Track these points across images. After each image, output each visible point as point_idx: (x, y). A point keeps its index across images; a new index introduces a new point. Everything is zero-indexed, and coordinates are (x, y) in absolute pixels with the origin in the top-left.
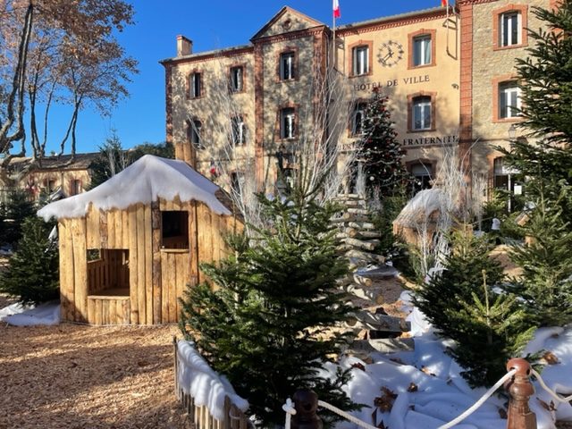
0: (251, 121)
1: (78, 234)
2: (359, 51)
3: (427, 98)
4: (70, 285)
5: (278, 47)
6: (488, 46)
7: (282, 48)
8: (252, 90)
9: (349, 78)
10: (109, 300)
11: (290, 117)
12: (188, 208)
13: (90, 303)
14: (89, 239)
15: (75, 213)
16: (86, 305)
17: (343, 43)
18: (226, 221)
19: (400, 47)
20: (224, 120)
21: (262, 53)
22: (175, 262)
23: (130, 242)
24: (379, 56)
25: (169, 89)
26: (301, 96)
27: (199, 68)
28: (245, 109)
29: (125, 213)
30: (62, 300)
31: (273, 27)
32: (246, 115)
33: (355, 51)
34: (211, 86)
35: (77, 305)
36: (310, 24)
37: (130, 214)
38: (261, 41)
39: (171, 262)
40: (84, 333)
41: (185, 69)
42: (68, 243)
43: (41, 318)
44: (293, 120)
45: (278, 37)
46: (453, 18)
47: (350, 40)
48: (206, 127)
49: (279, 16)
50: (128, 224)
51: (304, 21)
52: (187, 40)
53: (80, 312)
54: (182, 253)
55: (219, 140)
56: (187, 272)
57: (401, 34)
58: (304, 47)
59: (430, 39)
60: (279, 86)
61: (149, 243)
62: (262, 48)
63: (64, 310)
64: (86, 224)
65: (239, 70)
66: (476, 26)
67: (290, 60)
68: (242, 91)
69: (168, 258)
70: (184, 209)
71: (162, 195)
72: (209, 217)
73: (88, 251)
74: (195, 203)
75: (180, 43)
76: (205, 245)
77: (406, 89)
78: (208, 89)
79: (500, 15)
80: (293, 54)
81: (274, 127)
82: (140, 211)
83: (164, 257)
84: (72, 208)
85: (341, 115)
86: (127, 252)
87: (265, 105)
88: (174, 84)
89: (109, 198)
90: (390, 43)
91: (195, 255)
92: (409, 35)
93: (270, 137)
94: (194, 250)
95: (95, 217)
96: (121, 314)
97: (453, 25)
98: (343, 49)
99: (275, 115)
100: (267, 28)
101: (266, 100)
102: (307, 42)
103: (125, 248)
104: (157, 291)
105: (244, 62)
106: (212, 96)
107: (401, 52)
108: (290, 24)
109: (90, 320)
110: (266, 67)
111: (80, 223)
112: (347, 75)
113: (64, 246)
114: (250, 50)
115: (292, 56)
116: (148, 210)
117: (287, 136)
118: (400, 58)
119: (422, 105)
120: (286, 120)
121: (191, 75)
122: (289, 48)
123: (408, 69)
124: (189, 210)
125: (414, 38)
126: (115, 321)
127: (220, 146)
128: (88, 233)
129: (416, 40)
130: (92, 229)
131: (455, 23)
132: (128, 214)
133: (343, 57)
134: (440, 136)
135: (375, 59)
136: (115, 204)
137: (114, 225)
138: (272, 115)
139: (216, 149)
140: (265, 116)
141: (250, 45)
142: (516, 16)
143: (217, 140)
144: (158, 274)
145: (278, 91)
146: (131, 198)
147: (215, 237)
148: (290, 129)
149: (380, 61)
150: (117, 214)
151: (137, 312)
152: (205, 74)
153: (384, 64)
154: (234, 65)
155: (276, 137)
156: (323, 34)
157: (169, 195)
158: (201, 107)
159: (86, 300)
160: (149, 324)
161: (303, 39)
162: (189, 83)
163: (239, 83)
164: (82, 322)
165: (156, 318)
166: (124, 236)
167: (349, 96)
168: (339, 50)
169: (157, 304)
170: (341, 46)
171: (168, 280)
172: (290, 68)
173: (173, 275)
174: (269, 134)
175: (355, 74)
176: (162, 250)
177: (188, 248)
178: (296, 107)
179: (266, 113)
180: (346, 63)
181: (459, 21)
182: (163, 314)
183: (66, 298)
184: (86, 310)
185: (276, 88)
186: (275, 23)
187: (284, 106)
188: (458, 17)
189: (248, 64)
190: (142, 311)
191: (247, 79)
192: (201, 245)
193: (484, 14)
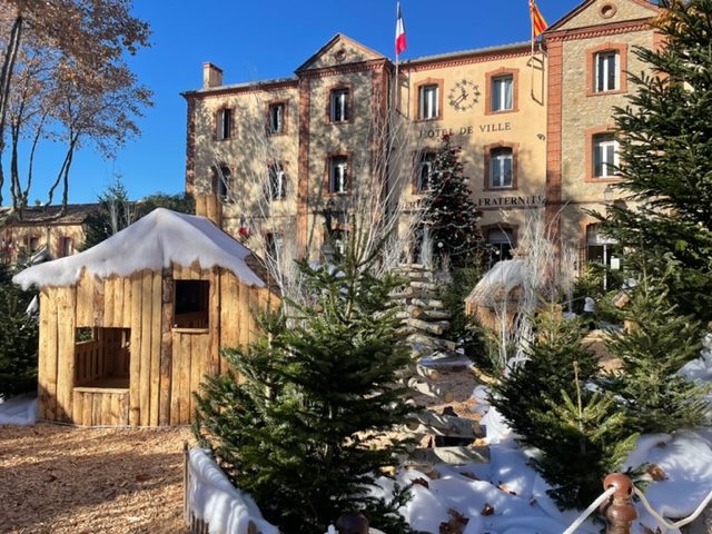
0: (293, 170)
1: (65, 307)
2: (426, 91)
3: (508, 150)
4: (51, 374)
5: (328, 82)
6: (580, 90)
7: (334, 83)
8: (295, 133)
9: (416, 122)
10: (101, 394)
11: (342, 167)
12: (211, 277)
13: (77, 397)
14: (79, 315)
15: (62, 280)
16: (71, 400)
17: (407, 80)
18: (257, 294)
19: (476, 88)
20: (259, 168)
21: (308, 89)
22: (190, 345)
23: (133, 318)
24: (450, 97)
25: (192, 127)
26: (355, 142)
27: (230, 103)
28: (286, 156)
29: (127, 282)
30: (40, 392)
31: (323, 58)
32: (288, 163)
33: (422, 90)
34: (244, 125)
35: (59, 398)
36: (369, 56)
37: (135, 283)
38: (307, 74)
39: (185, 345)
40: (68, 436)
41: (212, 104)
42: (52, 318)
43: (10, 415)
44: (345, 171)
45: (329, 70)
46: (540, 57)
47: (416, 77)
48: (235, 175)
49: (331, 44)
50: (131, 295)
51: (361, 52)
52: (216, 69)
53: (63, 409)
54: (199, 334)
55: (253, 192)
56: (204, 358)
57: (478, 72)
58: (361, 82)
59: (511, 79)
60: (329, 129)
61: (157, 320)
62: (309, 82)
63: (42, 406)
64: (76, 294)
65: (280, 108)
66: (565, 66)
67: (343, 98)
68: (283, 133)
69: (181, 339)
70: (204, 278)
71: (177, 259)
72: (236, 289)
73: (77, 329)
74: (218, 270)
75: (207, 72)
76: (230, 324)
77: (482, 138)
78: (240, 129)
79: (595, 55)
80: (346, 91)
81: (321, 178)
82: (147, 280)
83: (176, 338)
84: (59, 273)
85: (404, 166)
86: (128, 331)
87: (311, 151)
88: (197, 121)
89: (108, 262)
90: (464, 82)
91: (216, 336)
92: (487, 74)
93: (316, 190)
94: (215, 330)
95: (88, 285)
96: (116, 412)
97: (539, 65)
98: (408, 87)
99: (323, 164)
100: (315, 58)
101: (312, 145)
102: (365, 78)
103: (125, 326)
104: (165, 382)
105: (287, 97)
106: (245, 137)
107: (477, 94)
108: (343, 55)
109: (75, 419)
110: (313, 105)
111: (69, 292)
112: (412, 118)
113: (45, 322)
114: (294, 84)
115: (346, 94)
116: (158, 278)
117: (337, 189)
118: (475, 101)
119: (501, 158)
120: (337, 170)
121: (220, 111)
122: (342, 83)
123: (486, 114)
124: (211, 280)
125: (493, 77)
126: (109, 421)
127: (253, 199)
128: (79, 306)
129: (495, 80)
130: (84, 301)
131: (542, 62)
132: (131, 282)
133: (407, 97)
134: (522, 196)
135: (446, 101)
136: (115, 270)
137: (113, 296)
138: (319, 163)
139: (248, 204)
140: (311, 164)
141: (294, 77)
142: (614, 57)
143: (250, 192)
144: (168, 360)
145: (327, 135)
146: (136, 262)
147: (242, 314)
148: (342, 181)
149: (452, 103)
150: (117, 283)
151: (138, 409)
152: (237, 110)
153: (457, 107)
154: (274, 101)
155: (324, 191)
156: (384, 68)
157: (186, 260)
158: (231, 151)
159: (71, 393)
160: (154, 425)
161: (360, 74)
162: (216, 121)
163: (279, 124)
164: (65, 421)
165: (163, 417)
166: (124, 312)
167: (414, 144)
168: (403, 88)
169: (164, 399)
170: (405, 83)
171: (181, 369)
172: (342, 108)
173: (187, 363)
174: (315, 186)
175: (422, 118)
176: (173, 330)
177: (208, 327)
178: (349, 155)
179: (312, 160)
180: (412, 104)
181: (546, 59)
182: (172, 414)
183: (45, 390)
184: (70, 406)
185: (325, 131)
186: (325, 52)
187: (335, 154)
188: (544, 55)
189: (291, 101)
190: (144, 408)
191: (290, 118)
192: (225, 324)
193: (576, 53)
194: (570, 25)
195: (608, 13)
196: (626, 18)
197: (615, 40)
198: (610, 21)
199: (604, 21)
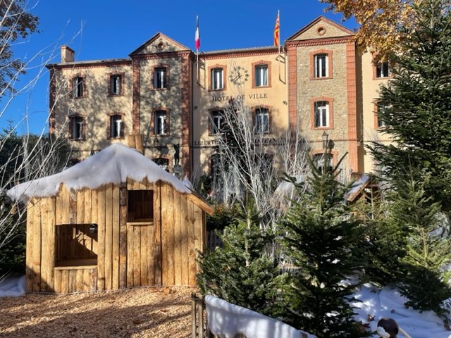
0: (128, 119)
1: (47, 212)
2: (215, 72)
3: (265, 110)
4: (37, 259)
5: (152, 63)
6: (307, 76)
7: (156, 64)
8: (129, 95)
9: (209, 91)
10: (76, 270)
11: (162, 118)
13: (57, 274)
14: (58, 216)
15: (45, 193)
16: (53, 276)
17: (204, 64)
18: (186, 198)
19: (246, 72)
20: (104, 117)
21: (139, 66)
22: (140, 233)
23: (99, 216)
24: (231, 77)
25: (53, 89)
26: (171, 102)
27: (82, 74)
28: (123, 110)
29: (94, 193)
30: (28, 272)
31: (148, 47)
32: (124, 114)
33: (213, 72)
34: (92, 89)
35: (43, 276)
36: (179, 48)
37: (100, 193)
38: (138, 57)
39: (136, 233)
41: (68, 74)
42: (37, 220)
43: (6, 290)
44: (165, 120)
45: (152, 55)
46: (283, 55)
47: (210, 63)
48: (87, 122)
49: (154, 39)
50: (97, 202)
51: (174, 45)
52: (70, 50)
53: (46, 283)
54: (146, 225)
55: (99, 133)
56: (150, 241)
57: (247, 63)
58: (174, 64)
59: (267, 68)
60: (154, 93)
61: (116, 217)
62: (139, 62)
63: (29, 282)
64: (55, 202)
65: (118, 78)
66: (299, 62)
67: (162, 73)
68: (120, 95)
69: (134, 230)
70: (150, 188)
71: (132, 176)
72: (171, 195)
73: (56, 226)
74: (160, 183)
75: (64, 52)
76: (168, 218)
77: (251, 102)
78: (90, 91)
79: (314, 56)
80: (165, 70)
81: (149, 125)
82: (109, 191)
83: (130, 229)
84: (42, 188)
85: (202, 118)
86: (96, 226)
87: (141, 107)
88: (57, 84)
89: (80, 180)
90: (239, 68)
91: (158, 226)
92: (252, 64)
93: (146, 133)
94: (158, 223)
95: (66, 195)
96: (87, 282)
97: (283, 60)
98: (204, 69)
99: (150, 115)
100: (143, 47)
101: (142, 103)
102: (177, 62)
103: (93, 222)
104: (123, 259)
105: (122, 72)
106: (93, 97)
107: (247, 75)
108: (162, 47)
109: (56, 289)
110: (142, 78)
111: (50, 201)
112: (207, 89)
113: (31, 223)
114: (128, 63)
115: (164, 71)
116: (117, 190)
117: (159, 131)
118: (246, 80)
119: (262, 115)
120: (159, 120)
121: (74, 79)
122: (161, 64)
123: (253, 88)
124: (155, 189)
125: (256, 66)
126: (82, 288)
127: (100, 138)
128: (58, 210)
129: (258, 67)
130: (62, 207)
131: (284, 59)
132: (97, 193)
133: (204, 76)
134: (275, 137)
135: (228, 80)
136: (86, 185)
137: (84, 203)
138: (147, 115)
139: (96, 141)
140: (141, 116)
141: (129, 58)
142: (324, 58)
143: (97, 133)
144: (125, 244)
145: (152, 97)
146: (101, 179)
147: (176, 211)
148: (163, 127)
149: (232, 80)
150: (87, 193)
151: (104, 279)
152: (87, 78)
153: (235, 83)
154: (113, 74)
155: (151, 133)
156: (189, 56)
157: (139, 177)
158: (83, 105)
159: (53, 272)
160: (115, 288)
161: (173, 59)
162: (72, 85)
163: (118, 88)
164: (49, 291)
165: (122, 283)
166: (93, 212)
167: (209, 104)
168: (201, 70)
169: (122, 271)
170: (202, 67)
171: (133, 249)
172: (162, 80)
173: (138, 245)
174: (144, 130)
175: (213, 89)
176: (128, 224)
177: (153, 221)
178: (167, 110)
179: (142, 113)
180: (207, 80)
181: (286, 57)
182: (128, 280)
183: (32, 271)
184: (52, 281)
185: (150, 94)
186: (150, 44)
187: (158, 109)
188: (286, 54)
189: (126, 74)
190: (108, 278)
191: (126, 85)
192: (164, 218)
193: (304, 54)
194: (301, 37)
195: (322, 32)
196: (331, 36)
197: (326, 48)
198: (322, 37)
199: (319, 37)
